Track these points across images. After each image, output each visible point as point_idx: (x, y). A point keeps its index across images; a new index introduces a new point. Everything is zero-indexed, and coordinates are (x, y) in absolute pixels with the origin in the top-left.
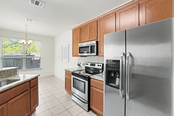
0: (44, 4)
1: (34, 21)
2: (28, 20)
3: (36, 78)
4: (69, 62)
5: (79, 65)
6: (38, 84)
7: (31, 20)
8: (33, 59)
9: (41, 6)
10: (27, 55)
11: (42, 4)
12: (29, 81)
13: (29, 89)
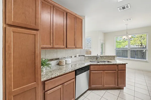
0: (129, 5)
1: (130, 20)
3: (125, 64)
8: (144, 51)
9: (127, 7)
12: (118, 65)
13: (117, 70)
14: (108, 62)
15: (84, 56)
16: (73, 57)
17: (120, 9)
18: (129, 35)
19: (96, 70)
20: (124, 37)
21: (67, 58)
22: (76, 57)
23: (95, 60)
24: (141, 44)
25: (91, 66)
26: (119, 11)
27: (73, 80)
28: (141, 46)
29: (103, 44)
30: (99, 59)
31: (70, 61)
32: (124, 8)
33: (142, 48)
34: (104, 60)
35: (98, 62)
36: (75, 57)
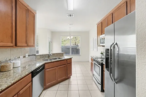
0: (74, 14)
1: (72, 25)
2: (69, 25)
3: (71, 59)
4: (97, 51)
5: (102, 54)
6: (71, 63)
7: (71, 25)
8: (77, 48)
9: (73, 16)
10: (76, 45)
11: (73, 15)
12: (67, 60)
13: (67, 64)
14: (59, 58)
15: (35, 55)
16: (22, 57)
17: (68, 16)
18: (72, 36)
19: (51, 67)
20: (68, 37)
21: (15, 59)
22: (25, 57)
23: (47, 58)
24: (75, 43)
25: (46, 64)
26: (67, 16)
27: (30, 83)
28: (75, 44)
29: (51, 42)
30: (51, 57)
31: (18, 63)
32: (70, 16)
33: (76, 46)
34: (56, 58)
35: (51, 60)
36: (23, 57)
